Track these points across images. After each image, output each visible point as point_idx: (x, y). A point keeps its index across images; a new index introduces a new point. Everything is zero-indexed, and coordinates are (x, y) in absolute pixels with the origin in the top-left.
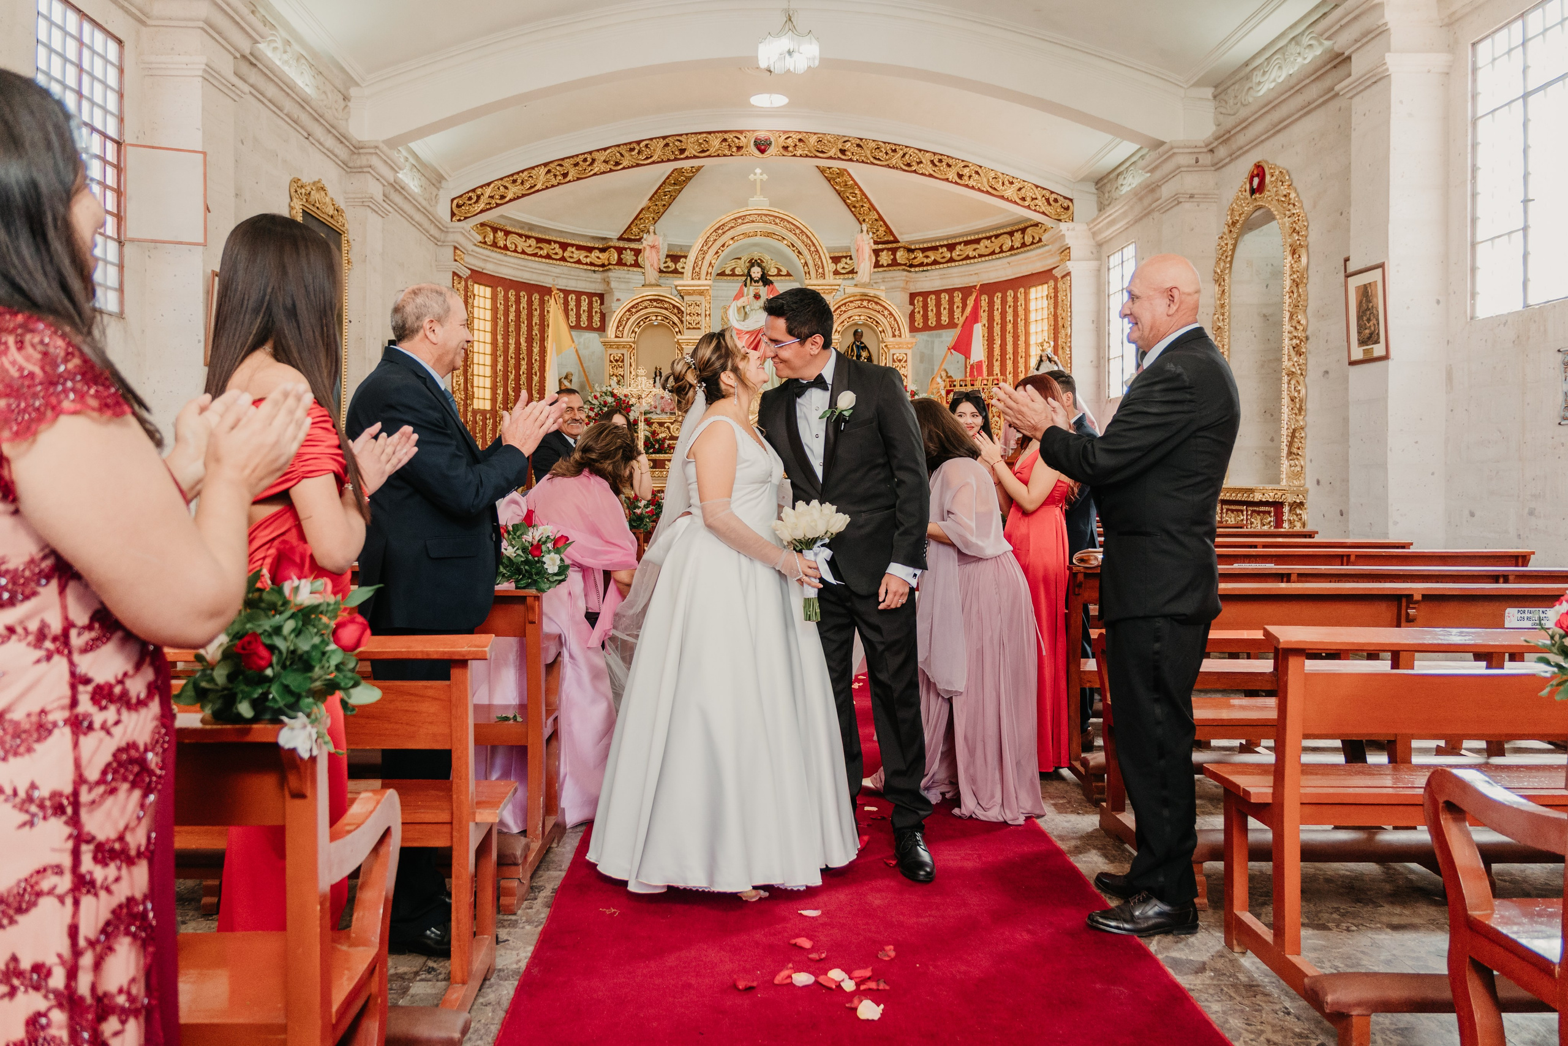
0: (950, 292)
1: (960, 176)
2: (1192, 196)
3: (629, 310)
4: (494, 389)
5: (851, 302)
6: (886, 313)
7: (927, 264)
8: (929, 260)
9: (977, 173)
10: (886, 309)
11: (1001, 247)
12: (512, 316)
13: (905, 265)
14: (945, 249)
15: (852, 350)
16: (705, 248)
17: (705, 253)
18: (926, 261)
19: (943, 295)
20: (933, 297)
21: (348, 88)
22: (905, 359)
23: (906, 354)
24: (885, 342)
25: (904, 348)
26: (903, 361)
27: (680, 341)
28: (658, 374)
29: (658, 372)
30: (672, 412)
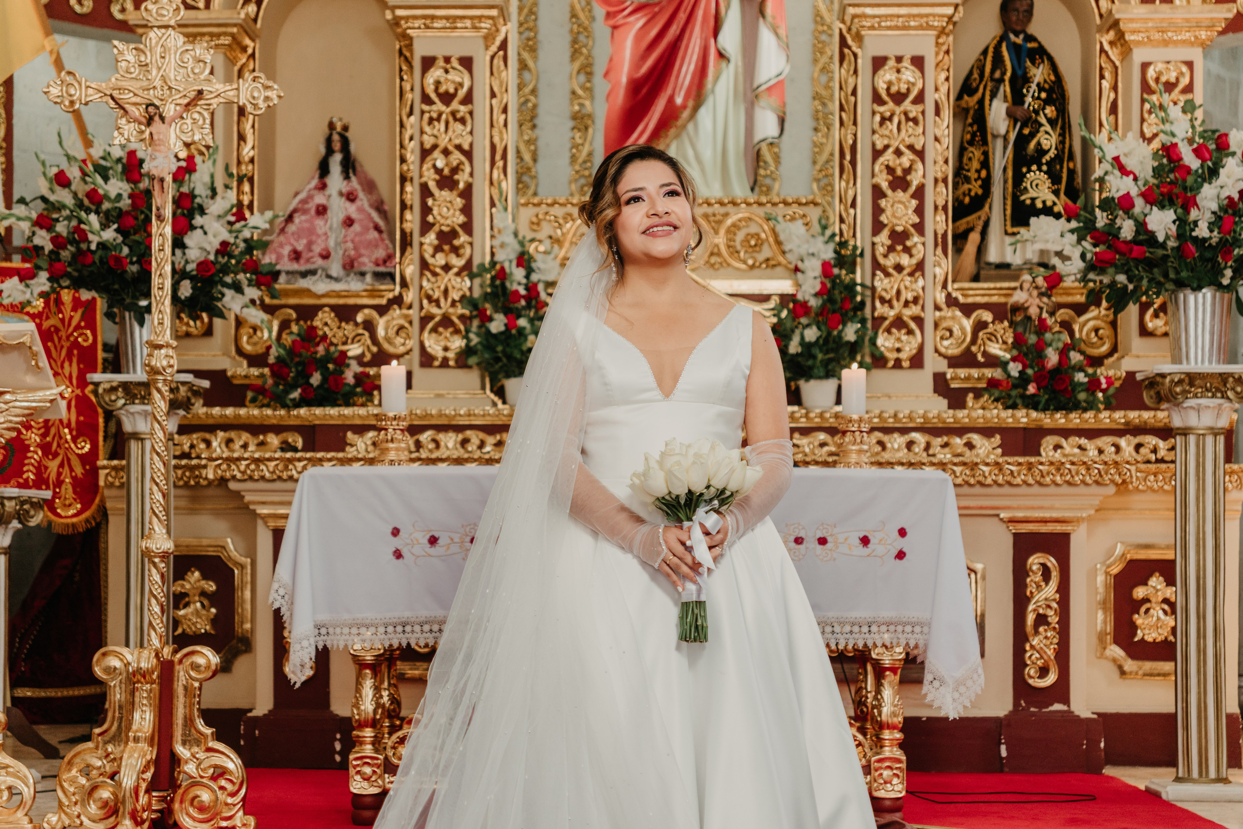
15: (998, 61)
22: (1185, 81)
23: (1190, 65)
24: (1116, 24)
25: (1184, 42)
26: (1181, 86)
27: (400, 12)
28: (337, 146)
29: (336, 137)
30: (381, 269)
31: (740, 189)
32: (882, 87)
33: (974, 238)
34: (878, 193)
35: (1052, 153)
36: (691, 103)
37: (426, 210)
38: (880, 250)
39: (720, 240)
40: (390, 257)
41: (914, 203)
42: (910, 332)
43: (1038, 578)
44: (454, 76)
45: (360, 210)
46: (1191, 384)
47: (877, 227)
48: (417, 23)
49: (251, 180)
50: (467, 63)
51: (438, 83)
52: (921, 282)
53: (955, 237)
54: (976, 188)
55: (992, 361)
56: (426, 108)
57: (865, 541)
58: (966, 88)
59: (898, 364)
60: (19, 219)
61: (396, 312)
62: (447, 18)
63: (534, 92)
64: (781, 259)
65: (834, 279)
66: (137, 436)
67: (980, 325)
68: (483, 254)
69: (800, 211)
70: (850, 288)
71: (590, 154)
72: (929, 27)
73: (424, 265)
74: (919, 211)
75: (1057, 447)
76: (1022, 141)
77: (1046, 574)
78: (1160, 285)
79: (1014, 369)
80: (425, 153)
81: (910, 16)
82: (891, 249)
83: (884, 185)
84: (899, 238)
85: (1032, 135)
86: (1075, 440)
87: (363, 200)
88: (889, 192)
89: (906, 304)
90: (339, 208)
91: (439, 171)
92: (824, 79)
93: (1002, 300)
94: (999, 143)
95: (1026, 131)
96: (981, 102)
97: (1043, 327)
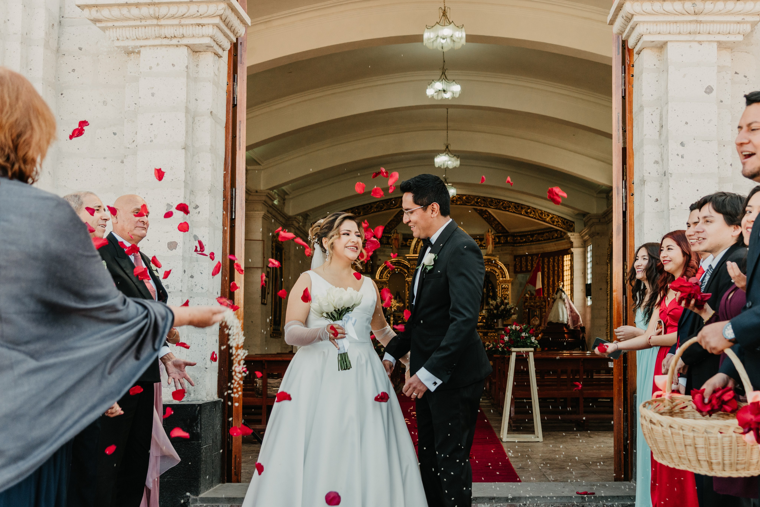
0: (532, 255)
1: (527, 213)
2: (598, 234)
3: (385, 267)
6: (499, 267)
7: (522, 243)
9: (534, 211)
11: (553, 237)
13: (512, 243)
14: (529, 236)
19: (528, 257)
20: (524, 257)
21: (284, 196)
23: (508, 285)
26: (507, 288)
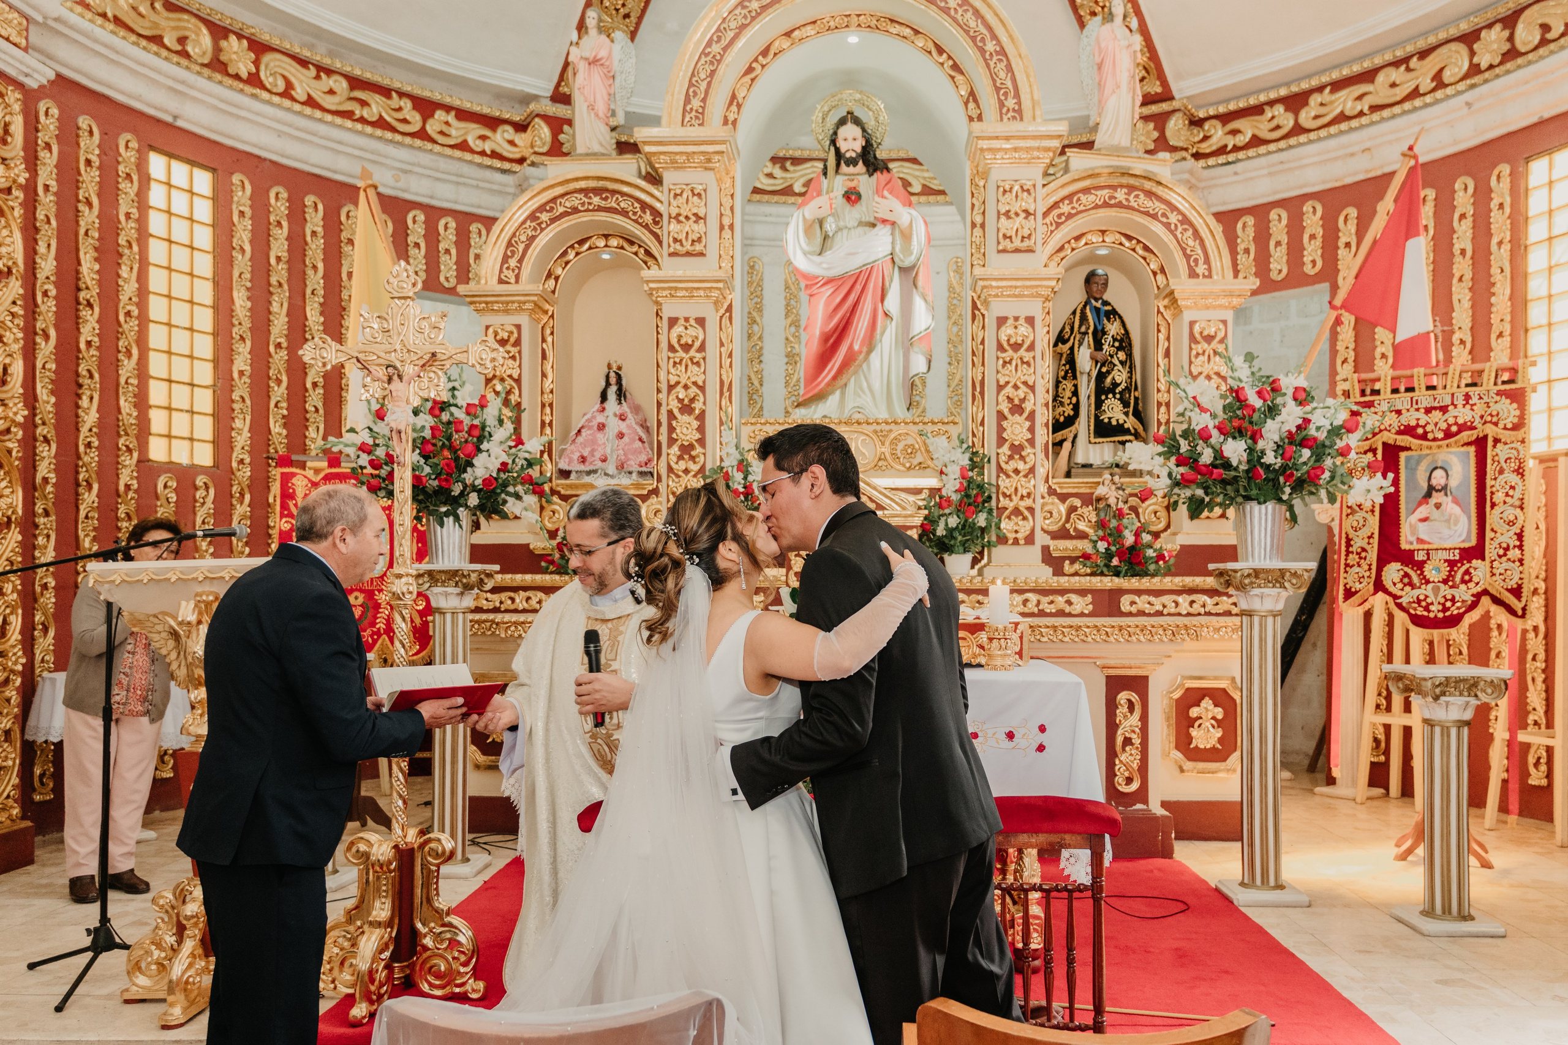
0: (1293, 205)
3: (533, 217)
4: (222, 416)
5: (1086, 191)
6: (1174, 218)
7: (1236, 149)
8: (1241, 140)
10: (1173, 208)
11: (1438, 76)
12: (279, 247)
13: (1186, 149)
14: (1279, 109)
15: (1084, 319)
16: (716, 48)
17: (717, 61)
18: (1231, 142)
19: (1273, 215)
20: (1250, 220)
22: (1221, 335)
23: (1224, 322)
24: (1172, 293)
25: (1221, 307)
26: (1218, 339)
27: (652, 285)
28: (613, 380)
29: (612, 375)
30: (644, 469)
31: (901, 413)
32: (1003, 339)
33: (1067, 445)
34: (1001, 416)
35: (1123, 386)
36: (865, 349)
37: (671, 429)
38: (1003, 458)
39: (886, 450)
40: (650, 460)
41: (1028, 424)
42: (1025, 518)
43: (1125, 709)
44: (691, 332)
45: (629, 427)
46: (1257, 577)
47: (1001, 441)
48: (665, 293)
49: (551, 405)
50: (701, 322)
51: (680, 337)
52: (1033, 482)
53: (1054, 444)
54: (1069, 411)
55: (1082, 536)
56: (671, 355)
57: (1010, 736)
58: (1061, 339)
59: (1016, 542)
60: (346, 445)
61: (653, 500)
62: (686, 289)
63: (760, 338)
64: (929, 462)
65: (970, 481)
66: (441, 611)
67: (1072, 509)
68: (714, 461)
69: (944, 428)
70: (980, 487)
71: (798, 381)
72: (1039, 295)
73: (670, 469)
74: (1031, 429)
75: (1133, 603)
76: (1101, 376)
77: (1131, 706)
78: (1232, 499)
79: (1102, 546)
80: (671, 388)
81: (1023, 287)
82: (1011, 457)
83: (1006, 412)
84: (1017, 450)
85: (1108, 372)
86: (1145, 598)
87: (631, 419)
88: (1009, 416)
89: (1022, 497)
90: (614, 426)
91: (681, 401)
92: (955, 329)
93: (1088, 491)
94: (1085, 378)
95: (1104, 370)
96: (1072, 349)
97: (1120, 514)
